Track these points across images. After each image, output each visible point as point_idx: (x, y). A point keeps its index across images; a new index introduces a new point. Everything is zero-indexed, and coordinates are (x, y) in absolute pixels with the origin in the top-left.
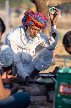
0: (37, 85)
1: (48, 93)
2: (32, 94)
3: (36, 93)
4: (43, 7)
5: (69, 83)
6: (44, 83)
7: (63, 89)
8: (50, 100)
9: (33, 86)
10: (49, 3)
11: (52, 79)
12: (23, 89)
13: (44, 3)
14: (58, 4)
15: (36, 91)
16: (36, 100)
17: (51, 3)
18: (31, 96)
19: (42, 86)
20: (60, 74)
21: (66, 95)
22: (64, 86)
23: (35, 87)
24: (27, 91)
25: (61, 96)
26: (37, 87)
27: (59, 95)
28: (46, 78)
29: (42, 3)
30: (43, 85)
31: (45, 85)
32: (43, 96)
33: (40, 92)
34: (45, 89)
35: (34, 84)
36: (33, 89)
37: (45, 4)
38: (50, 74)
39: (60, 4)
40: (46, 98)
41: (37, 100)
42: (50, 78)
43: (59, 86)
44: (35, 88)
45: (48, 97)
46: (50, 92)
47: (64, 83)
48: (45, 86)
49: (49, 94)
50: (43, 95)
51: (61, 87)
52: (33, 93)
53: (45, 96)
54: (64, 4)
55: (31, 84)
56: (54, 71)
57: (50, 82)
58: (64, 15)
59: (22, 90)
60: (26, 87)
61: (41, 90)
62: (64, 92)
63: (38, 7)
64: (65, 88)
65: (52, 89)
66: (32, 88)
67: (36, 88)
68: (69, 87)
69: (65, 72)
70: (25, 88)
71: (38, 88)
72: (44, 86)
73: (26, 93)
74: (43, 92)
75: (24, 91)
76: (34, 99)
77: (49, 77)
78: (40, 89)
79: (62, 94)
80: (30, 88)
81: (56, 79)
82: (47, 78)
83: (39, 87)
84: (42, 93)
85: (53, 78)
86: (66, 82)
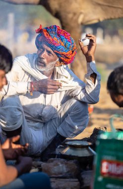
0: (62, 160)
1: (82, 173)
2: (53, 176)
3: (61, 174)
4: (72, 24)
5: (118, 158)
6: (74, 156)
7: (107, 168)
8: (85, 186)
9: (55, 161)
10: (83, 19)
11: (89, 150)
12: (39, 166)
13: (75, 18)
14: (99, 20)
15: (61, 170)
16: (60, 186)
17: (87, 18)
18: (52, 180)
19: (71, 162)
20: (102, 141)
21: (113, 177)
22: (110, 162)
23: (59, 163)
24: (46, 171)
25: (104, 179)
26: (62, 163)
27: (100, 179)
28: (78, 149)
29: (72, 19)
30: (73, 159)
31: (76, 160)
32: (72, 180)
33: (68, 172)
34: (76, 167)
35: (57, 158)
36: (55, 167)
37: (76, 21)
38: (85, 141)
39: (101, 20)
40: (78, 183)
41: (62, 186)
42: (85, 149)
43: (101, 162)
44: (58, 165)
45: (81, 181)
46: (85, 172)
47: (109, 158)
48: (76, 163)
49: (83, 176)
50: (72, 177)
51: (105, 165)
52: (55, 174)
53: (77, 180)
54: (108, 19)
55: (52, 159)
56: (91, 136)
57: (85, 156)
58: (108, 38)
59: (36, 168)
60: (43, 164)
61: (69, 169)
62: (109, 173)
63: (64, 25)
64: (110, 166)
65: (88, 167)
66: (55, 166)
67: (61, 165)
68: (118, 165)
69: (110, 138)
70: (42, 165)
71: (64, 165)
72: (74, 162)
73: (43, 173)
74: (73, 173)
75: (40, 170)
76: (57, 185)
77: (82, 147)
78: (67, 167)
79: (106, 176)
80: (50, 165)
81: (94, 150)
82: (80, 149)
83: (66, 164)
85: (90, 148)
86: (113, 156)
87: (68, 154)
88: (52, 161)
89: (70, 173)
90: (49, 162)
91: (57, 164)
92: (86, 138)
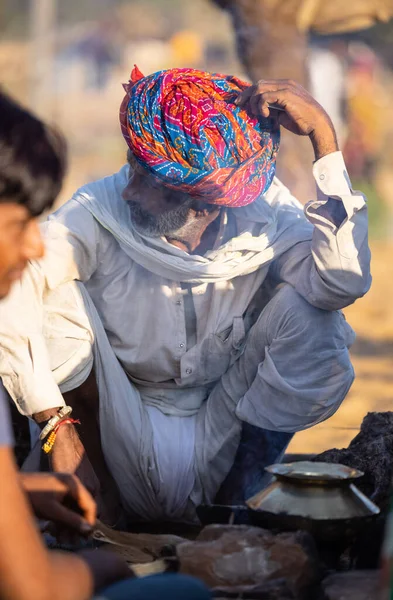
0: (253, 531)
1: (324, 582)
3: (249, 581)
6: (299, 518)
9: (225, 535)
10: (318, 13)
11: (350, 495)
12: (167, 553)
13: (287, 8)
14: (376, 19)
15: (250, 566)
19: (287, 540)
23: (244, 543)
24: (192, 571)
26: (253, 543)
28: (311, 490)
30: (293, 529)
31: (305, 533)
33: (274, 576)
34: (305, 558)
35: (235, 523)
36: (228, 557)
37: (291, 20)
42: (337, 491)
44: (239, 549)
46: (336, 575)
48: (304, 542)
49: (330, 592)
52: (228, 583)
55: (216, 526)
57: (338, 516)
59: (155, 558)
60: (183, 545)
61: (280, 566)
65: (346, 558)
66: (225, 551)
67: (248, 550)
70: (179, 547)
71: (260, 549)
72: (298, 540)
74: (293, 580)
75: (173, 567)
77: (330, 485)
78: (271, 559)
80: (212, 547)
81: (368, 495)
82: (320, 491)
83: (268, 545)
84: (284, 584)
85: (354, 488)
87: (275, 509)
88: (216, 535)
89: (281, 580)
90: (207, 539)
91: (234, 544)
92: (335, 450)
